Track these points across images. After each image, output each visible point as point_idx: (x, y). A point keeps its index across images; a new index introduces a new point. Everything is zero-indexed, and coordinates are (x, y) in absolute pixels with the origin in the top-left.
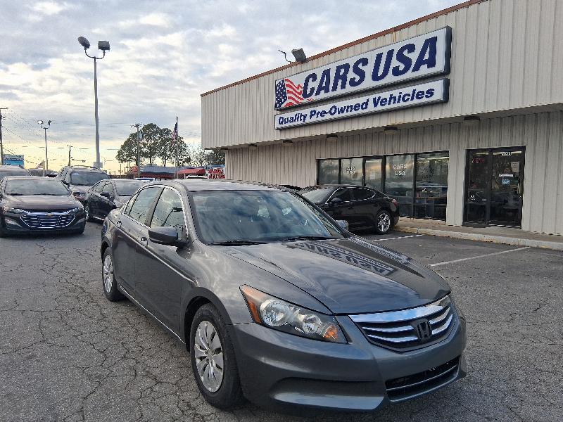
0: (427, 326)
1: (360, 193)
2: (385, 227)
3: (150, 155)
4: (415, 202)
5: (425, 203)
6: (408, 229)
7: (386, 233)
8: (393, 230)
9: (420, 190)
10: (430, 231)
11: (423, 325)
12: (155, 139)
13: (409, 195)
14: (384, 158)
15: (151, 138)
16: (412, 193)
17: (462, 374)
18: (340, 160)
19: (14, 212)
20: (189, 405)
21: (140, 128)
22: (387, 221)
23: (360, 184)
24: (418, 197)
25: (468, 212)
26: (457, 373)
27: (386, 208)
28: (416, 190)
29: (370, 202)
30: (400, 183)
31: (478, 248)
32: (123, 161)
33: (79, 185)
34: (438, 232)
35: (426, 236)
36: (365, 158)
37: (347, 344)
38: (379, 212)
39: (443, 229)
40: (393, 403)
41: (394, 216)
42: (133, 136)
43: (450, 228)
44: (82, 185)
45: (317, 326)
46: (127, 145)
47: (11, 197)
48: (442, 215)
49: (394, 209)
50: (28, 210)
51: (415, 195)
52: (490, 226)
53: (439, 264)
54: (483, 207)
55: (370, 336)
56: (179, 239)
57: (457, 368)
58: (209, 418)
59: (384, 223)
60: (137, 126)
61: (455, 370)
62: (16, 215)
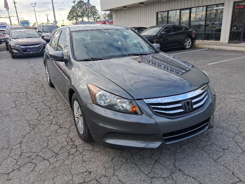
0: (190, 103)
1: (176, 28)
2: (189, 45)
3: (82, 16)
4: (205, 31)
5: (210, 32)
6: (200, 46)
7: (189, 49)
8: (193, 47)
9: (208, 25)
10: (211, 47)
11: (188, 103)
12: (83, 8)
13: (202, 28)
14: (190, 9)
15: (81, 8)
16: (203, 27)
17: (211, 127)
18: (168, 11)
19: (15, 47)
20: (71, 140)
21: (76, 3)
22: (189, 43)
23: (178, 24)
24: (207, 29)
25: (232, 36)
26: (208, 127)
27: (189, 36)
28: (206, 25)
29: (181, 33)
30: (199, 23)
31: (235, 54)
32: (71, 20)
33: (46, 32)
34: (215, 47)
35: (209, 49)
36: (181, 10)
37: (141, 115)
38: (185, 38)
39: (218, 45)
40: (168, 144)
41: (193, 40)
42: (73, 7)
43: (222, 44)
44: (48, 32)
45: (127, 106)
46: (71, 12)
47: (14, 40)
48: (218, 38)
49: (194, 36)
50: (21, 45)
51: (205, 28)
52: (242, 43)
53: (213, 63)
54: (240, 33)
55: (155, 110)
56: (65, 58)
57: (208, 124)
58: (79, 146)
59: (188, 43)
60: (74, 2)
61: (207, 125)
62: (16, 48)
